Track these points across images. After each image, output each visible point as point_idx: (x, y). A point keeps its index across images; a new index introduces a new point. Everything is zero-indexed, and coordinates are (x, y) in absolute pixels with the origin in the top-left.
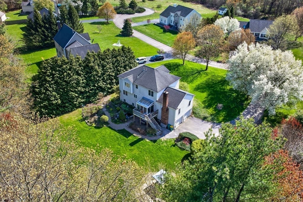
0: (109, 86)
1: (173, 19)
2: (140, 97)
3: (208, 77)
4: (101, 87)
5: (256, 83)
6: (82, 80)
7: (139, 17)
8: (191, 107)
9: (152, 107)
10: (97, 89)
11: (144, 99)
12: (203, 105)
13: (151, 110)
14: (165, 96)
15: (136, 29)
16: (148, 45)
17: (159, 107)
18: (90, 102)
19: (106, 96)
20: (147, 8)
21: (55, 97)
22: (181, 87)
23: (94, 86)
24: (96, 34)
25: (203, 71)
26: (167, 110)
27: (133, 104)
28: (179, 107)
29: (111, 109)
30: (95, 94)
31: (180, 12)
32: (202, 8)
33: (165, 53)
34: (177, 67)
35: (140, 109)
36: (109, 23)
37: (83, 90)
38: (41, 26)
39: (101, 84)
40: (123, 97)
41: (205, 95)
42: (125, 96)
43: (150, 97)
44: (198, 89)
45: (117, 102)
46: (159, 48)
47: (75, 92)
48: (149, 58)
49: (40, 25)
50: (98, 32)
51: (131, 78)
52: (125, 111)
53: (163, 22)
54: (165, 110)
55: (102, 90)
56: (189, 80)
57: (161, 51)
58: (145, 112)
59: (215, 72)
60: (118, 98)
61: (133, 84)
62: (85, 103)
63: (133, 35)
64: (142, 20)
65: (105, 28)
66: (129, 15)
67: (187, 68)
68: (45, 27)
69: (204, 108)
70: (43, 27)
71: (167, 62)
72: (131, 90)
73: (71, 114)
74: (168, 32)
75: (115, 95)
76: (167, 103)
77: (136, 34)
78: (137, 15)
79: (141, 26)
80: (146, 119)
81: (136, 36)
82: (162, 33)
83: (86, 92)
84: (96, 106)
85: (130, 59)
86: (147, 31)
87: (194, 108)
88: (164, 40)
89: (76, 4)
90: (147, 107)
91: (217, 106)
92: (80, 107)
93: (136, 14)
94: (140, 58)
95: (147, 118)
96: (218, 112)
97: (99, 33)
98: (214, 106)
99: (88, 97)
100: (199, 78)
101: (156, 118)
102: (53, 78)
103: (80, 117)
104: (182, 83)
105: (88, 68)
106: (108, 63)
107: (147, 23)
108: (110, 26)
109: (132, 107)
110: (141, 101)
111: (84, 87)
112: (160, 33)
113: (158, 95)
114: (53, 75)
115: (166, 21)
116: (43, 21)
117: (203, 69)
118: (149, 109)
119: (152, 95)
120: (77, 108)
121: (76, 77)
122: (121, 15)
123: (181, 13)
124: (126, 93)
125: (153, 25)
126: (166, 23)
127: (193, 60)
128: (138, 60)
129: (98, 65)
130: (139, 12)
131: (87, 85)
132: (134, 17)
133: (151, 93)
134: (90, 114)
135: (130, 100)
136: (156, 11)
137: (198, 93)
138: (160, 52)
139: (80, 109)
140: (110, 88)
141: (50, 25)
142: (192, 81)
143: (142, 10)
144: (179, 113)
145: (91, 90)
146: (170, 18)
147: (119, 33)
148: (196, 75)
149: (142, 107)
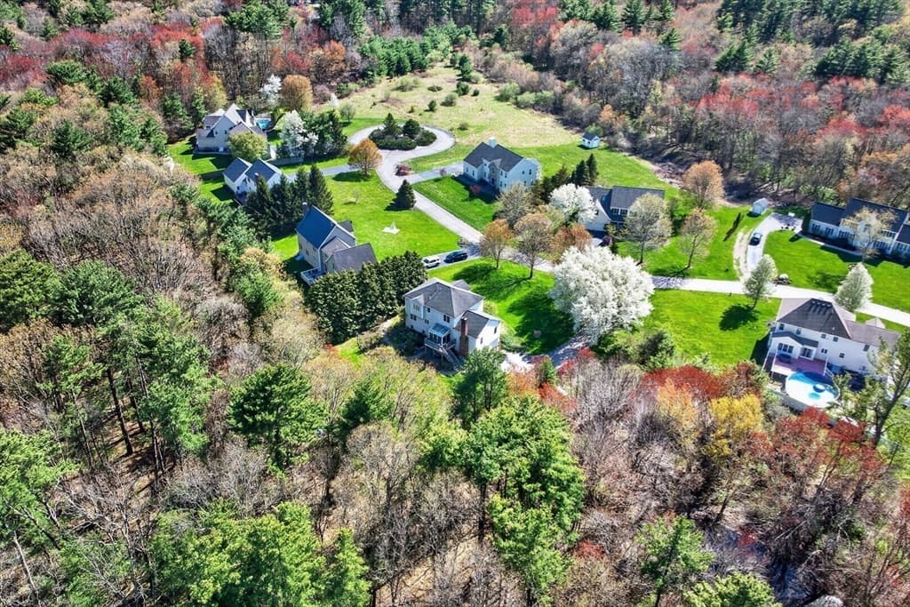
0: (390, 307)
1: (487, 170)
2: (432, 323)
3: (530, 290)
4: (379, 309)
5: (576, 306)
6: (356, 302)
7: (424, 157)
8: (497, 335)
9: (448, 336)
10: (375, 311)
11: (438, 326)
12: (515, 333)
13: (447, 339)
14: (463, 322)
15: (420, 191)
16: (442, 228)
17: (456, 335)
18: (366, 330)
19: (386, 320)
20: (440, 130)
21: (327, 324)
22: (485, 310)
23: (371, 308)
24: (351, 206)
25: (525, 279)
26: (467, 339)
27: (424, 331)
28: (480, 336)
29: (395, 339)
30: (372, 319)
31: (500, 160)
32: (552, 127)
33: (470, 245)
34: (486, 274)
35: (434, 339)
36: (368, 176)
37: (358, 314)
38: (270, 205)
39: (381, 306)
40: (410, 322)
41: (519, 319)
42: (412, 321)
43: (445, 324)
44: (512, 309)
45: (402, 329)
46: (461, 235)
47: (350, 316)
48: (444, 256)
49: (268, 203)
50: (353, 200)
51: (421, 299)
52: (413, 340)
53: (470, 173)
54: (465, 340)
55: (382, 313)
56: (502, 295)
57: (463, 241)
58: (440, 342)
59: (544, 280)
60: (403, 324)
61: (424, 307)
62: (361, 331)
63: (416, 205)
64: (430, 164)
65: (364, 188)
66: (404, 152)
67: (502, 275)
68: (276, 206)
69: (516, 335)
70: (272, 205)
71: (472, 264)
72: (421, 314)
73: (344, 344)
74: (477, 197)
75: (397, 319)
76: (466, 332)
77: (421, 202)
78: (420, 151)
79: (428, 181)
80: (440, 350)
81: (420, 208)
82: (466, 200)
83: (361, 316)
84: (374, 334)
85: (417, 268)
86: (440, 194)
87: (502, 337)
88: (472, 216)
89: (306, 139)
90: (442, 336)
91: (533, 332)
92: (354, 336)
93: (418, 147)
94: (430, 258)
95: (442, 349)
96: (532, 340)
97: (354, 203)
98: (529, 333)
99: (364, 323)
100: (516, 293)
101: (453, 350)
102: (325, 300)
103: (357, 349)
104: (488, 302)
105: (363, 287)
106: (387, 277)
107: (439, 176)
108: (372, 182)
109: (422, 336)
110: (434, 328)
111: (359, 310)
112: (463, 201)
113: (455, 322)
114: (325, 297)
115: (475, 173)
116: (272, 196)
117: (526, 277)
118: (444, 338)
119: (448, 321)
120: (351, 337)
121: (349, 298)
122: (388, 151)
123: (502, 162)
124: (414, 317)
125: (451, 180)
126: (476, 177)
127: (515, 258)
128: (427, 261)
129: (376, 281)
130: (424, 143)
131: (363, 307)
132: (415, 156)
133: (447, 319)
134: (369, 345)
135: (419, 326)
136: (457, 140)
137: (511, 316)
138: (461, 244)
139: (354, 339)
140: (391, 311)
141: (282, 202)
142: (504, 298)
143: (428, 139)
144: (481, 342)
145: (368, 313)
146: (482, 168)
147: (389, 201)
148: (513, 287)
149: (435, 336)
